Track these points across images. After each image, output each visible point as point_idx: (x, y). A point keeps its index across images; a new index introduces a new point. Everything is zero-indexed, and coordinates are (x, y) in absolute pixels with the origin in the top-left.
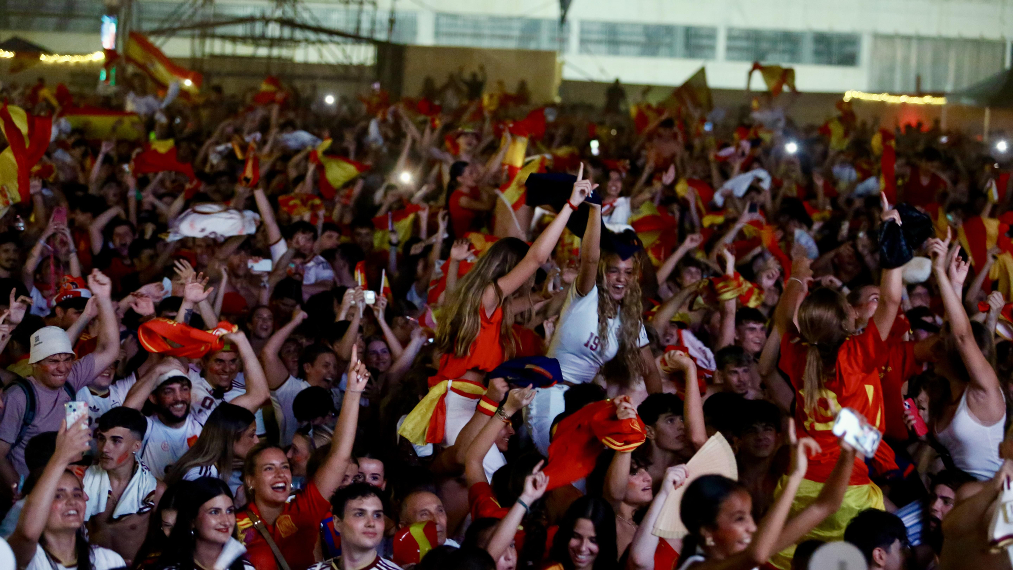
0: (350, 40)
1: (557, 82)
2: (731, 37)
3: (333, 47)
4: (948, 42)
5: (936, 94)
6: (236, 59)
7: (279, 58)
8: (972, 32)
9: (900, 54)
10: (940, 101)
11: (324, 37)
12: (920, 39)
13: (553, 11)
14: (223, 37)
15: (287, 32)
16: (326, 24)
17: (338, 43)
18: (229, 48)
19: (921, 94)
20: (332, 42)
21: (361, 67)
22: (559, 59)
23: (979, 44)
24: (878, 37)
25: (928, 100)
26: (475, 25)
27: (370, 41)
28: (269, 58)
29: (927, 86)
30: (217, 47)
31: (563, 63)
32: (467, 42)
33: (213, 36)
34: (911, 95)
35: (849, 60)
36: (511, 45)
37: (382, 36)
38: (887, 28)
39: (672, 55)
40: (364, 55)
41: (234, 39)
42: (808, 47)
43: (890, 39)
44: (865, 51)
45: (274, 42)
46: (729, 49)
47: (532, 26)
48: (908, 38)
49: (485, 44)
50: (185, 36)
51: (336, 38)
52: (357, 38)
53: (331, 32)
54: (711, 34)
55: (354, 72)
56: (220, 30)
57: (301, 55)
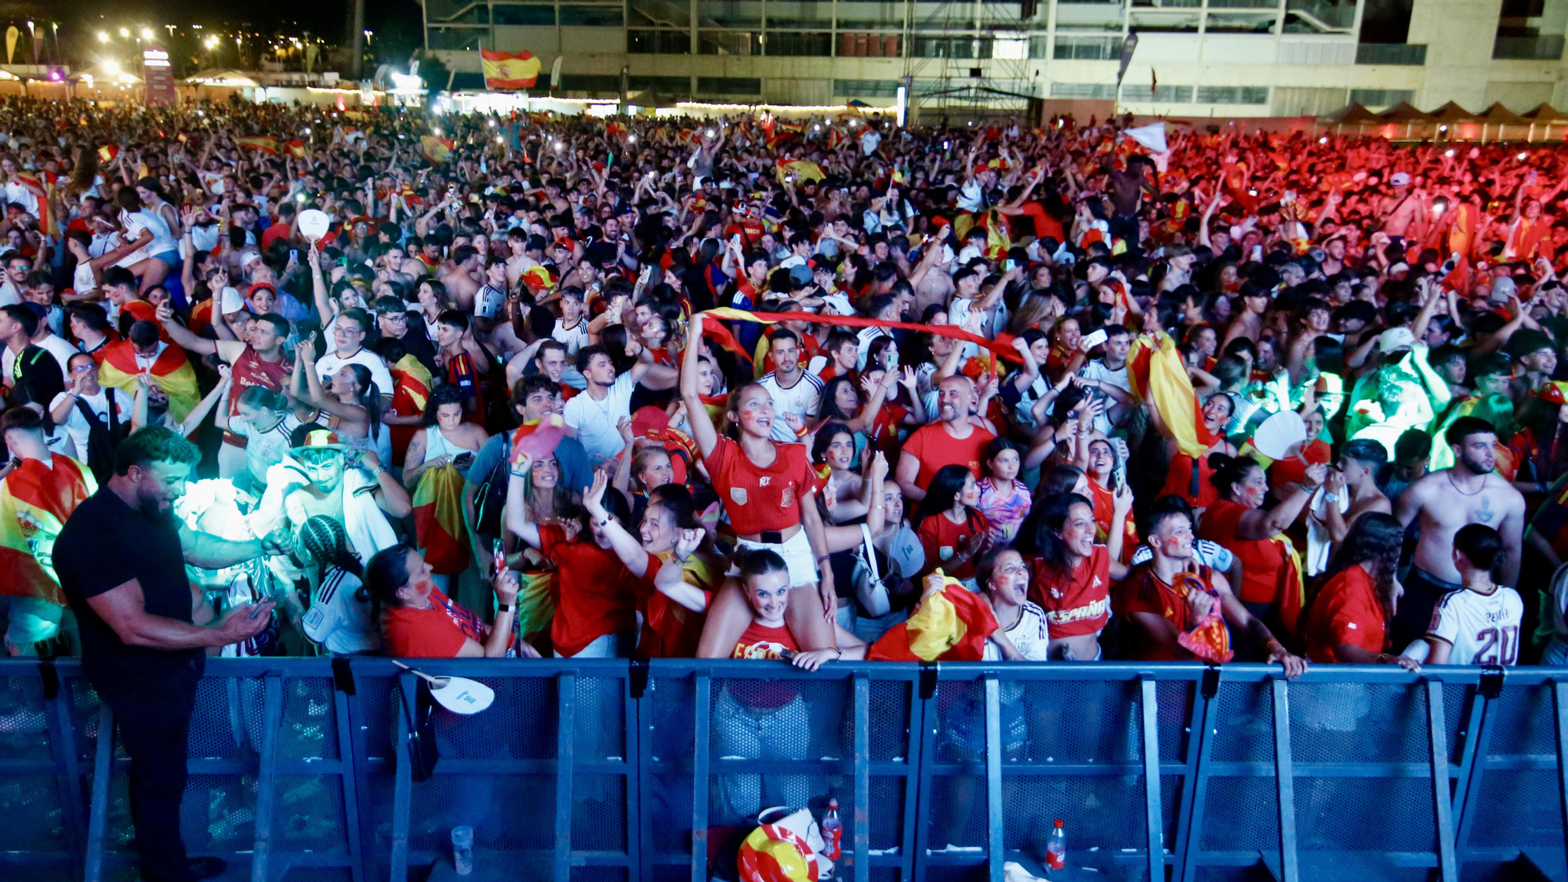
0: (1015, 97)
2: (1200, 91)
3: (1005, 100)
4: (1315, 90)
6: (961, 108)
7: (980, 107)
8: (1329, 84)
9: (1288, 97)
11: (1003, 96)
12: (1301, 89)
14: (953, 98)
15: (985, 94)
16: (1004, 90)
17: (1010, 99)
18: (958, 103)
20: (1007, 98)
21: (1020, 111)
23: (1332, 90)
24: (1278, 88)
26: (1071, 88)
27: (1023, 97)
28: (975, 107)
30: (952, 102)
32: (1066, 97)
33: (949, 97)
35: (1261, 100)
36: (1087, 98)
37: (1029, 94)
38: (1283, 83)
39: (1169, 101)
40: (1022, 104)
41: (960, 98)
42: (1239, 95)
43: (1283, 89)
44: (1270, 97)
45: (977, 99)
46: (1199, 97)
47: (1098, 88)
48: (1294, 88)
49: (1075, 97)
50: (936, 98)
51: (1009, 96)
52: (1019, 96)
53: (1006, 93)
54: (1189, 89)
55: (1018, 114)
56: (952, 94)
57: (992, 105)
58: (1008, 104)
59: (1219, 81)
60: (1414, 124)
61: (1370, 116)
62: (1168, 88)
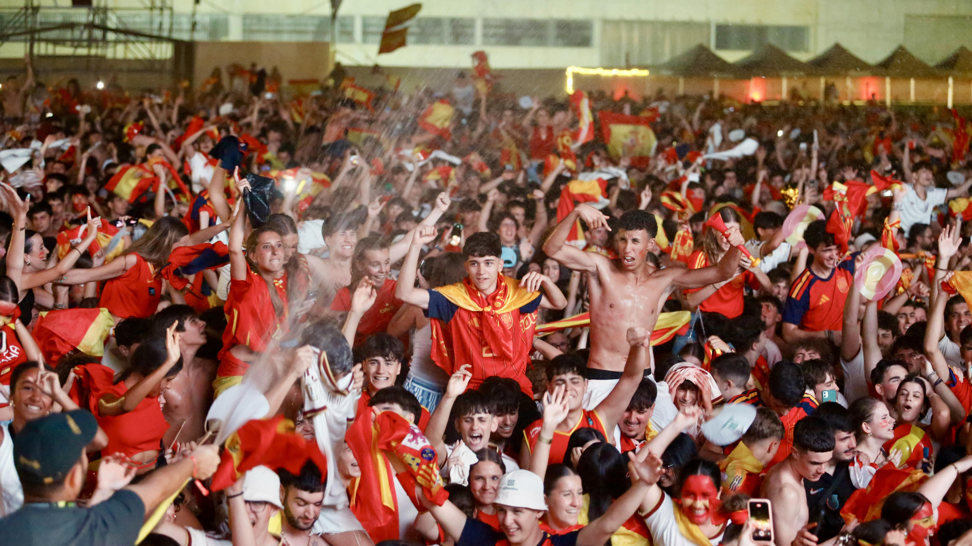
0: (154, 40)
1: (331, 68)
2: (487, 25)
3: (139, 45)
4: (666, 25)
5: (641, 67)
6: (55, 57)
7: (96, 56)
9: (624, 36)
10: (645, 73)
11: (132, 38)
12: (641, 23)
13: (326, 10)
14: (48, 41)
16: (131, 27)
17: (143, 43)
19: (629, 67)
20: (138, 41)
21: (162, 62)
22: (332, 49)
24: (606, 22)
25: (635, 72)
27: (169, 40)
28: (88, 57)
29: (634, 60)
30: (43, 49)
31: (335, 52)
33: (40, 40)
34: (620, 68)
35: (584, 40)
37: (178, 34)
38: (613, 14)
39: (441, 42)
40: (165, 51)
41: (56, 42)
42: (552, 32)
43: (617, 23)
44: (597, 35)
45: (91, 42)
46: (485, 35)
48: (630, 23)
50: (21, 41)
51: (142, 39)
52: (159, 39)
53: (137, 34)
55: (157, 66)
56: (43, 35)
57: (118, 52)
58: (140, 51)
59: (517, 11)
60: (789, 78)
61: (723, 67)
62: (437, 22)
